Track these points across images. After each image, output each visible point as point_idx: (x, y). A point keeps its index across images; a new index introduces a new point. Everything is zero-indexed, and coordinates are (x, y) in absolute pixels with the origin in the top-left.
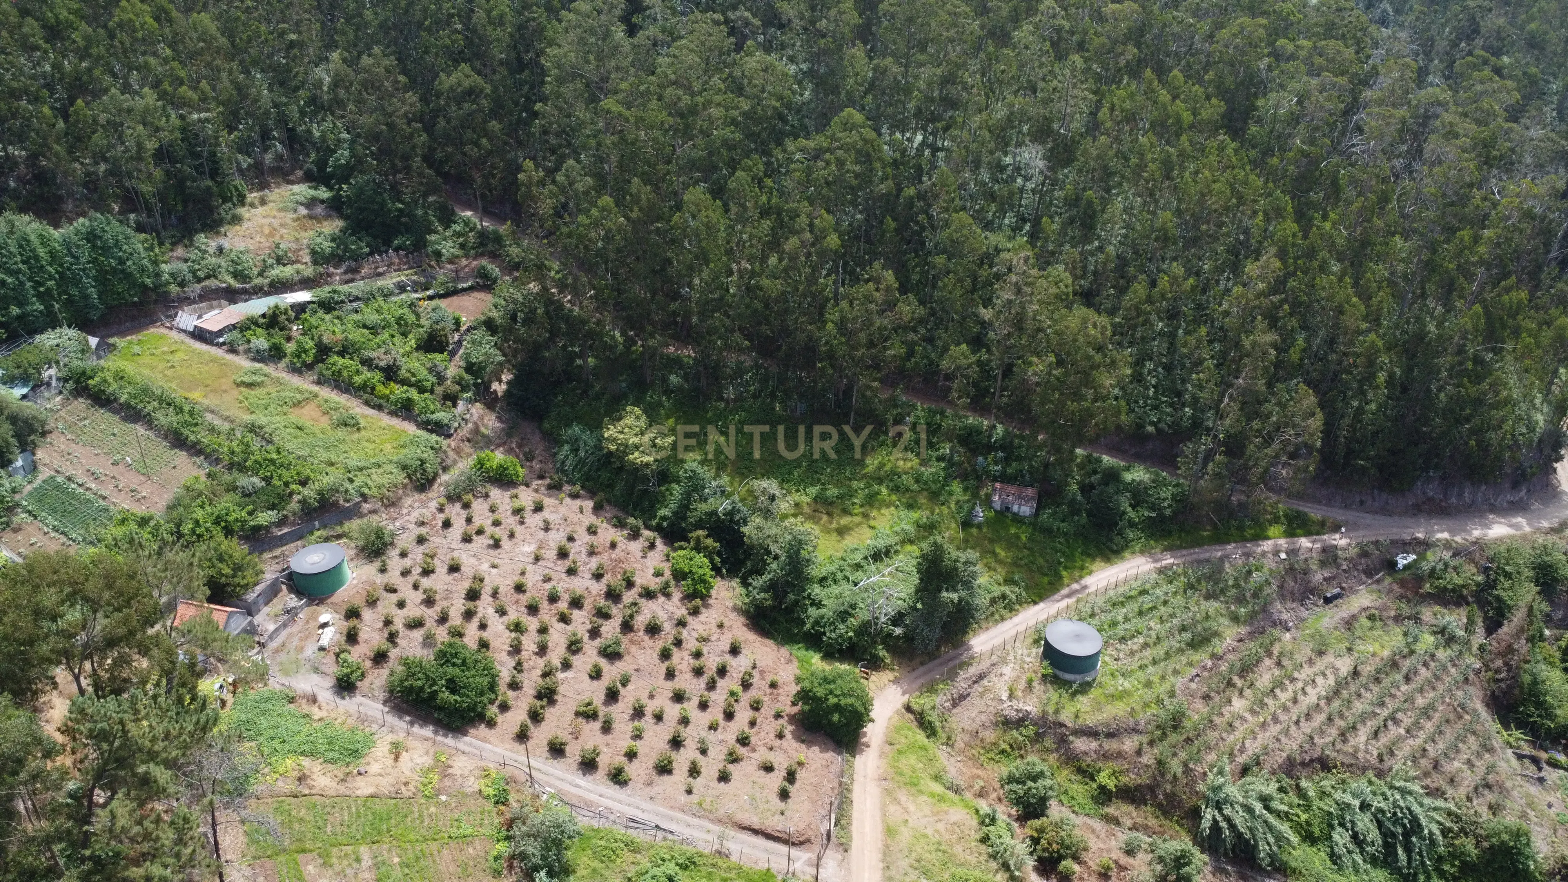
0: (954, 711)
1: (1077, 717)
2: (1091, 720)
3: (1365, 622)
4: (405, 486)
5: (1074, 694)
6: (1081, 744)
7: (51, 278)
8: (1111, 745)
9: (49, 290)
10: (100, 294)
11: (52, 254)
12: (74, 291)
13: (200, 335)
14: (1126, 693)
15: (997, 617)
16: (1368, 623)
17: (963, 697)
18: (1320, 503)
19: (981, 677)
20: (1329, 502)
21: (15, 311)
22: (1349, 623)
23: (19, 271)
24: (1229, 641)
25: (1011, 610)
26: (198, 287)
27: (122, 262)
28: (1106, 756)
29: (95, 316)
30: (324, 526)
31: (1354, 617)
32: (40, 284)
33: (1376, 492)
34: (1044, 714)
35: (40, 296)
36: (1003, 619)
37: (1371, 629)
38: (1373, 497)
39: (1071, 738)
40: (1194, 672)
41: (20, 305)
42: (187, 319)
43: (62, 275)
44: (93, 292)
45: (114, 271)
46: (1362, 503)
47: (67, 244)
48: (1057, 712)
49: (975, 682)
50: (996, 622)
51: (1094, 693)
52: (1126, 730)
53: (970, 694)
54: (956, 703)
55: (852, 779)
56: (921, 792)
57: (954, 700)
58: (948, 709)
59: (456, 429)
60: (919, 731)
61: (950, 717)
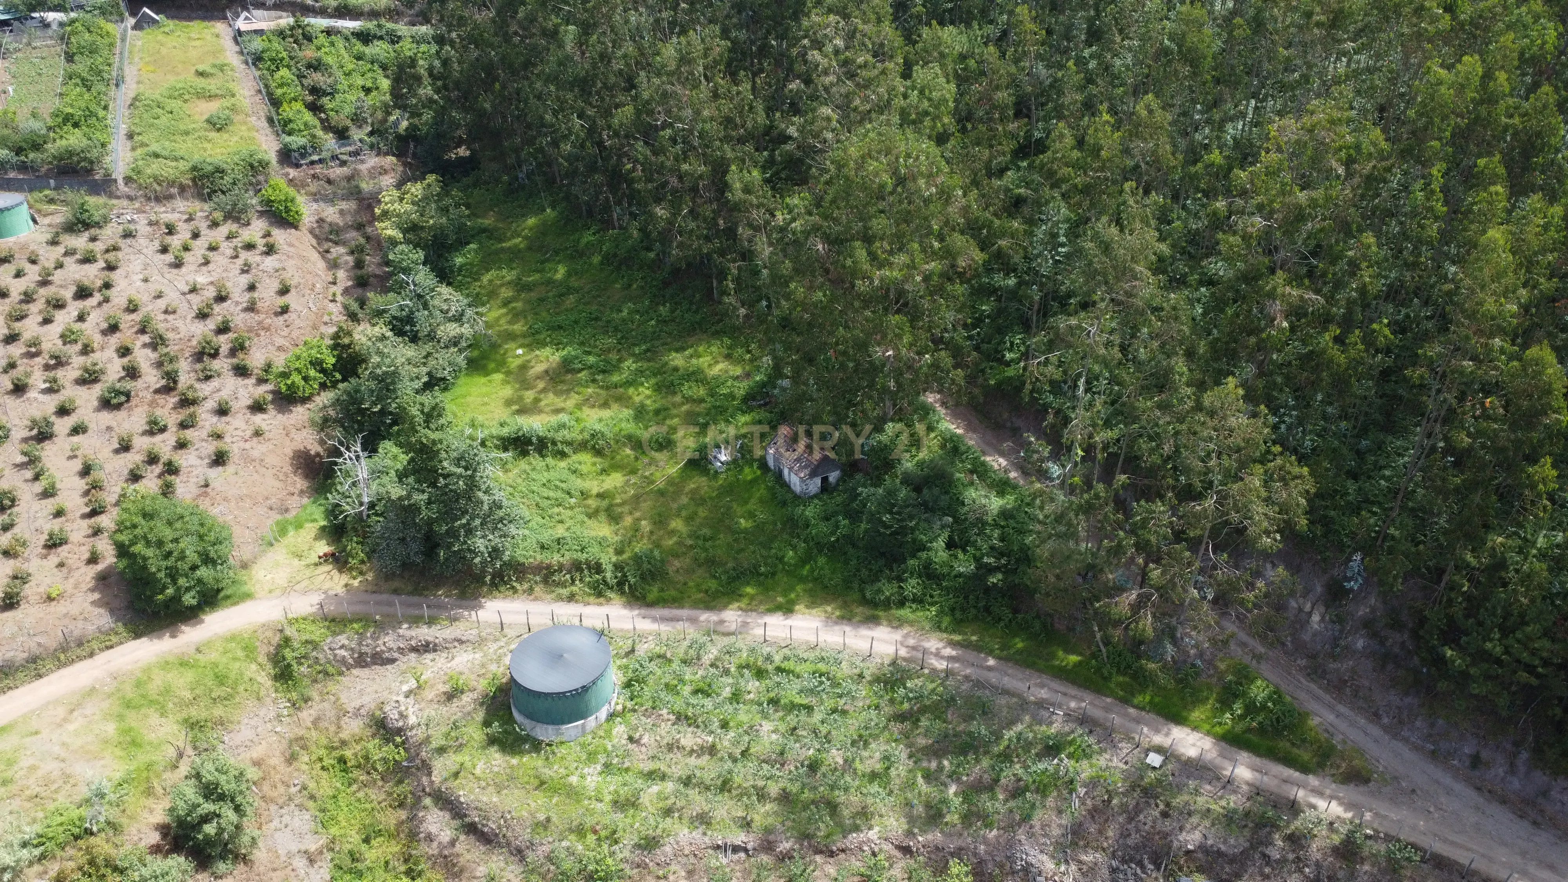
0: (356, 672)
1: (456, 775)
2: (465, 791)
4: (182, 187)
5: (490, 742)
6: (437, 823)
8: (467, 850)
13: (238, 37)
14: (573, 794)
15: (565, 592)
17: (380, 660)
18: (1375, 717)
19: (425, 648)
24: (873, 834)
25: (599, 594)
28: (448, 863)
30: (58, 186)
33: (1525, 755)
34: (427, 740)
36: (571, 598)
38: (1512, 765)
39: (428, 801)
40: (739, 837)
42: (242, 21)
46: (1476, 763)
49: (414, 650)
50: (560, 598)
51: (529, 761)
52: (508, 844)
53: (393, 661)
54: (364, 660)
55: (91, 655)
56: (121, 717)
57: (361, 654)
58: (343, 661)
59: (312, 163)
60: (263, 659)
61: (341, 674)
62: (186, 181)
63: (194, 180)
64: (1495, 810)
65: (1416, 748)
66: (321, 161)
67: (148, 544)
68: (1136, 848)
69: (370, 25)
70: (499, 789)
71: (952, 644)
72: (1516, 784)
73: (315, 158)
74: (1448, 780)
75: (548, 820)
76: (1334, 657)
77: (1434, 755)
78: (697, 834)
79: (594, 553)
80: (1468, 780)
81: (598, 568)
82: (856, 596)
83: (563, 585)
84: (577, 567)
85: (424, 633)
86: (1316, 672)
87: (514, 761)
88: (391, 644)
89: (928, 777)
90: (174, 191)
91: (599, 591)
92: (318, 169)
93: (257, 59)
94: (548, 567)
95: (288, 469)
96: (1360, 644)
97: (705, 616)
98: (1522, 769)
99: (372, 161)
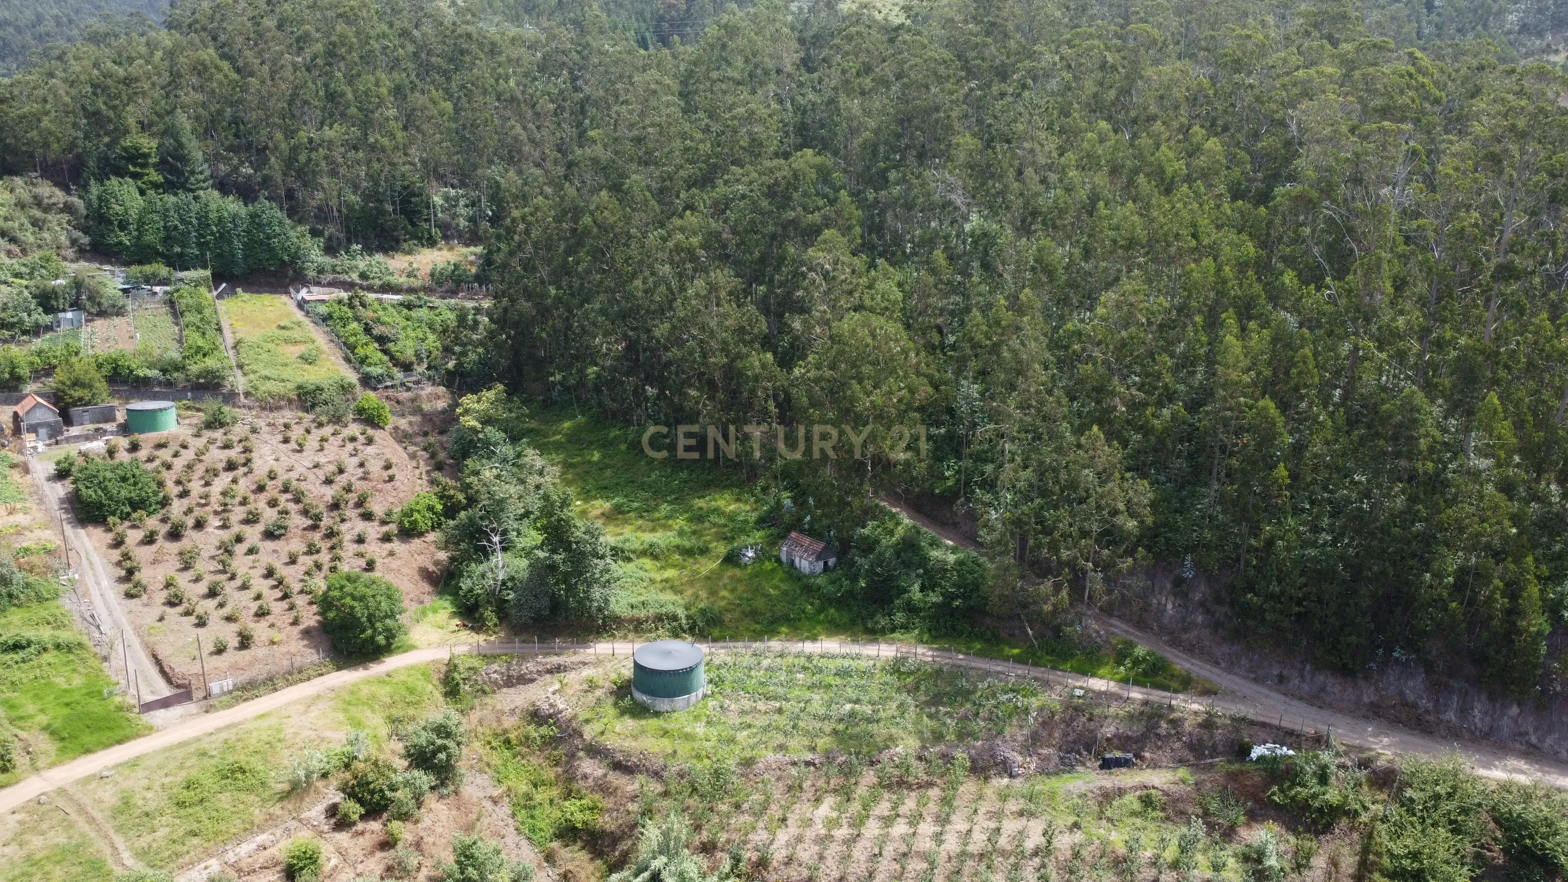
0: (505, 690)
1: (602, 733)
2: (610, 742)
3: (1131, 801)
4: (290, 401)
5: (623, 713)
6: (590, 767)
7: (212, 234)
8: (616, 779)
9: (207, 243)
10: (246, 257)
11: (220, 219)
12: (226, 248)
13: (302, 304)
14: (689, 738)
15: (653, 635)
16: (1137, 806)
17: (524, 680)
18: (1217, 663)
19: (558, 669)
20: (1231, 667)
21: (177, 249)
22: (1107, 797)
23: (190, 223)
24: (899, 750)
26: (330, 277)
27: (269, 238)
28: (603, 788)
29: (236, 271)
30: (194, 399)
31: (1121, 792)
32: (204, 237)
33: (1308, 667)
34: (575, 717)
35: (200, 245)
37: (1134, 814)
38: (1302, 676)
39: (581, 754)
40: (809, 756)
41: (183, 246)
42: (303, 293)
43: (222, 236)
44: (240, 254)
45: (261, 243)
46: (1281, 679)
47: (235, 217)
48: (587, 721)
49: (549, 671)
51: (652, 723)
52: (647, 770)
53: (532, 681)
54: (511, 681)
55: (309, 679)
56: (345, 711)
57: (509, 677)
58: (495, 683)
59: (387, 387)
60: (437, 683)
61: (494, 692)
62: (293, 395)
63: (299, 395)
64: (1296, 703)
65: (1244, 678)
66: (392, 387)
67: (354, 598)
68: (1074, 742)
69: (412, 297)
70: (635, 738)
71: (931, 649)
72: (1306, 687)
73: (389, 384)
74: (1266, 691)
75: (675, 752)
76: (1185, 630)
77: (1256, 680)
78: (779, 756)
79: (670, 608)
80: (1278, 691)
81: (675, 618)
82: (861, 628)
83: (650, 631)
84: (659, 618)
85: (554, 660)
86: (1175, 642)
87: (643, 722)
88: (531, 668)
89: (930, 716)
90: (282, 403)
91: (675, 634)
92: (390, 392)
93: (327, 319)
94: (638, 620)
95: (417, 577)
96: (1200, 619)
97: (757, 645)
98: (1308, 676)
99: (428, 389)
